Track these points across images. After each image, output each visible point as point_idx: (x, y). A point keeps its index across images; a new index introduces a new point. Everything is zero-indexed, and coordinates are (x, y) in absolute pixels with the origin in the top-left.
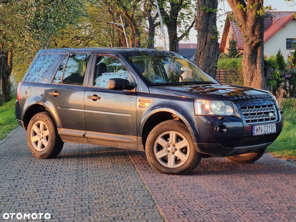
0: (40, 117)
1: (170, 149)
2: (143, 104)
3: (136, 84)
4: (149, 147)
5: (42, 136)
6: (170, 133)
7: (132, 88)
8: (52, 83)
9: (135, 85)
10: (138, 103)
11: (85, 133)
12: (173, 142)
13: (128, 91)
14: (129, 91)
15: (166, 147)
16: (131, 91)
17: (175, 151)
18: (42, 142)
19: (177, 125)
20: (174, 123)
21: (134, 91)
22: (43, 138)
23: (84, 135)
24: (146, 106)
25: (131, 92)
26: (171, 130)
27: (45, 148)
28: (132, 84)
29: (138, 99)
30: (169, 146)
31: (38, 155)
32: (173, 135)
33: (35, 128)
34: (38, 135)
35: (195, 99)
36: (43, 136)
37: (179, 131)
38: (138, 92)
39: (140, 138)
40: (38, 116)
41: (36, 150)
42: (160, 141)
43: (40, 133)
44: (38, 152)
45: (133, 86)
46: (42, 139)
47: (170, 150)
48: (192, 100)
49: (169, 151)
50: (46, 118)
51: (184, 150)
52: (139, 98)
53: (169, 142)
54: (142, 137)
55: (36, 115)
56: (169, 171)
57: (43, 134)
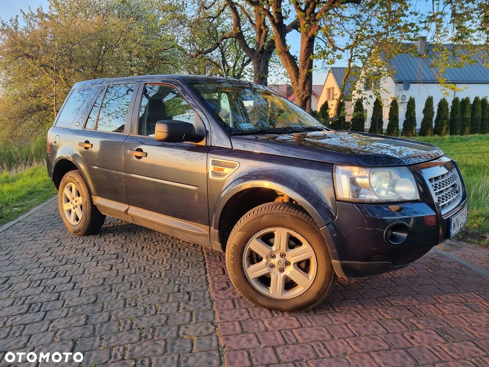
0: (70, 177)
1: (274, 261)
2: (219, 170)
3: (207, 132)
4: (232, 256)
5: (75, 204)
6: (275, 231)
7: (201, 139)
8: (85, 129)
9: (205, 133)
10: (211, 168)
11: (128, 209)
12: (282, 249)
13: (193, 143)
14: (195, 143)
15: (266, 258)
16: (199, 144)
17: (284, 267)
18: (75, 213)
19: (291, 216)
20: (284, 212)
21: (203, 143)
22: (76, 206)
23: (126, 212)
24: (226, 174)
25: (197, 145)
26: (277, 226)
27: (79, 221)
28: (200, 130)
29: (211, 159)
30: (274, 257)
31: (71, 229)
32: (281, 235)
33: (66, 191)
34: (70, 202)
35: (334, 164)
36: (77, 204)
37: (296, 228)
38: (211, 146)
39: (215, 232)
40: (69, 176)
41: (69, 223)
42: (255, 245)
43: (73, 199)
44: (72, 225)
45: (202, 135)
46: (76, 208)
47: (276, 264)
48: (328, 167)
49: (272, 266)
50: (78, 179)
51: (304, 266)
52: (212, 157)
53: (274, 248)
54: (219, 230)
55: (67, 174)
56: (274, 305)
57: (76, 201)
